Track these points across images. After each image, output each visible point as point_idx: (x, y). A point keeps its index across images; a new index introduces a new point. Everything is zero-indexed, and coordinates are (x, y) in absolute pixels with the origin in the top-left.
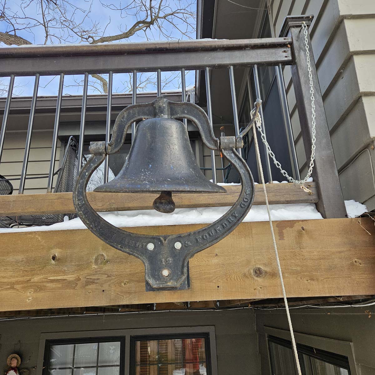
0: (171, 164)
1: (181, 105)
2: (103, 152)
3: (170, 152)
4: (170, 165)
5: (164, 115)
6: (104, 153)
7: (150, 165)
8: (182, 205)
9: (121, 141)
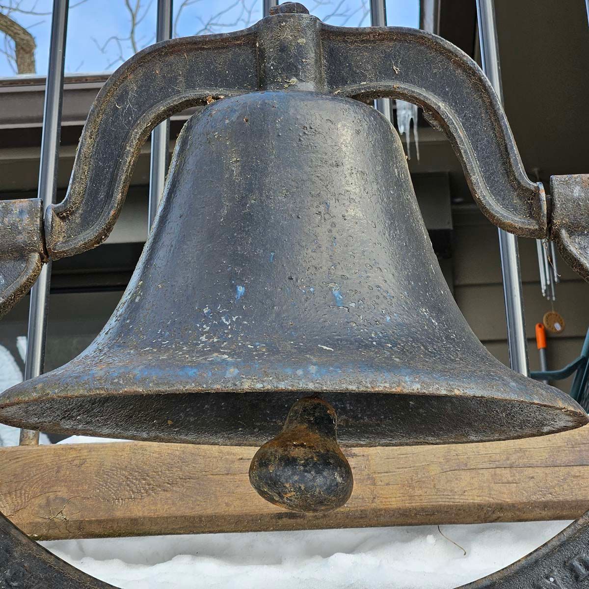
0: (332, 281)
1: (374, 42)
2: (33, 244)
3: (330, 231)
4: (331, 289)
5: (301, 81)
6: (35, 251)
7: (241, 289)
8: (373, 510)
9: (109, 195)
